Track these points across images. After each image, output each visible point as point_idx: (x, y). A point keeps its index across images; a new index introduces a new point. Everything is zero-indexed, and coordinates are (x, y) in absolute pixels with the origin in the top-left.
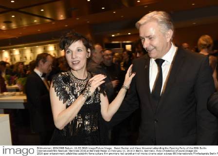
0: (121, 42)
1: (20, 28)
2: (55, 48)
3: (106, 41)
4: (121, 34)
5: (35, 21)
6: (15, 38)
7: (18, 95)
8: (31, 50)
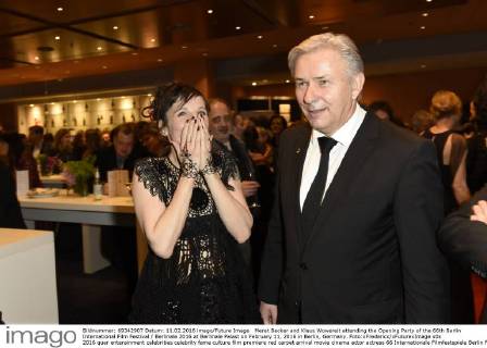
0: (269, 98)
1: (66, 61)
2: (134, 103)
3: (239, 94)
4: (271, 82)
5: (100, 49)
6: (55, 81)
7: (63, 196)
8: (87, 107)
